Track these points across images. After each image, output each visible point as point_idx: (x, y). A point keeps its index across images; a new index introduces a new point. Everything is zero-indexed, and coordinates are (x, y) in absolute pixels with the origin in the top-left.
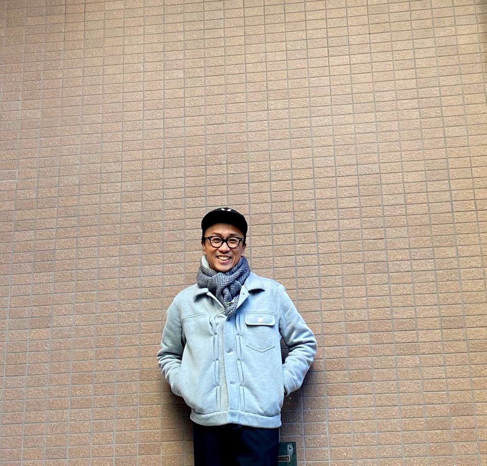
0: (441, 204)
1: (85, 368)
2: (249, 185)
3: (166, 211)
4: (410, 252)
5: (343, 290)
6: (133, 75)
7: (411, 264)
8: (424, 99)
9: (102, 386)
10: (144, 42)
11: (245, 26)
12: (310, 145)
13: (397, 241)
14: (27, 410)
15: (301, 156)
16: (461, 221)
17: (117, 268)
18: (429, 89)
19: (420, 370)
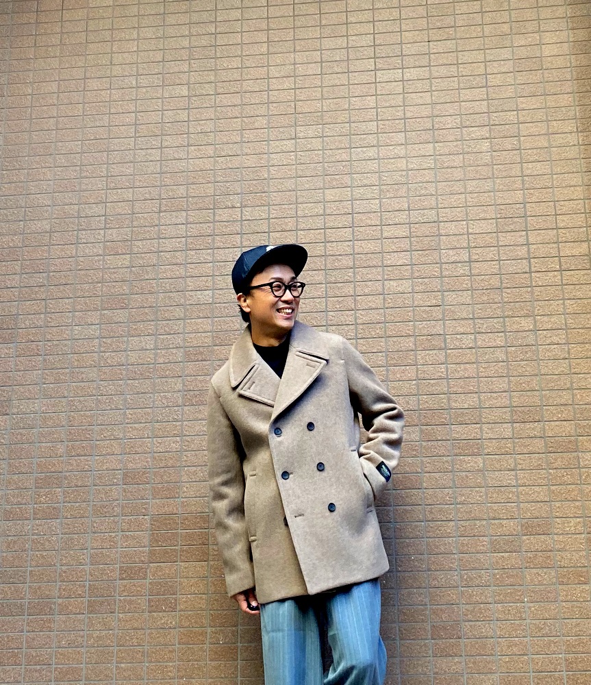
0: (515, 262)
1: (52, 467)
2: (269, 234)
3: (162, 267)
4: (474, 323)
5: (387, 370)
6: (123, 91)
7: (475, 338)
8: (497, 127)
9: (73, 492)
10: (138, 48)
11: (268, 30)
12: (349, 183)
13: (456, 309)
15: (337, 199)
16: (540, 284)
17: (97, 340)
18: (504, 113)
19: (484, 474)
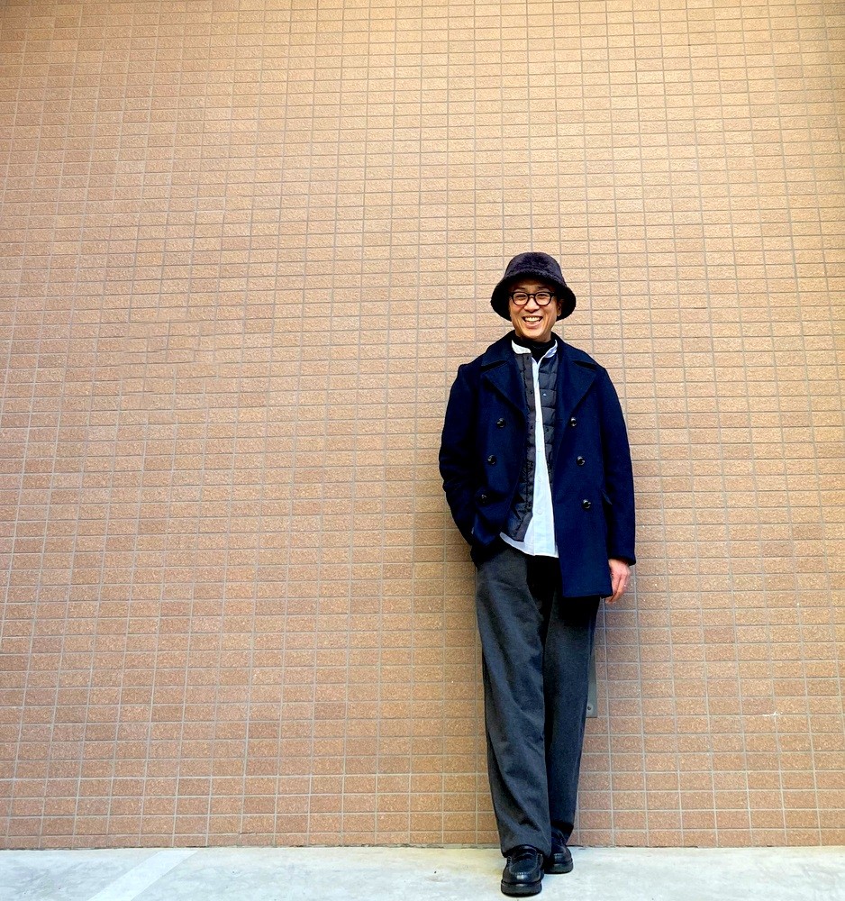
0: (781, 266)
1: (312, 461)
2: (532, 231)
3: (423, 260)
4: (741, 326)
5: (654, 372)
7: (743, 342)
8: (759, 132)
9: (334, 487)
12: (612, 182)
13: (723, 312)
14: (233, 516)
15: (600, 197)
16: (807, 290)
17: (358, 332)
18: (766, 119)
19: (754, 479)
